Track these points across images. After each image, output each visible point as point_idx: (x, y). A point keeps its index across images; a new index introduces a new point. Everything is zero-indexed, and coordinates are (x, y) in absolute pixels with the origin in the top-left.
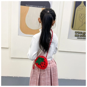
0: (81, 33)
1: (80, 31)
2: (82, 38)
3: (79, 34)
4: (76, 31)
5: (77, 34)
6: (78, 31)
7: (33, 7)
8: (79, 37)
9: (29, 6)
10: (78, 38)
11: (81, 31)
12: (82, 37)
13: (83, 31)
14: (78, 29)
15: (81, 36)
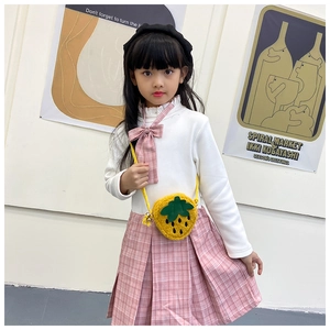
0: (269, 140)
1: (265, 134)
2: (267, 159)
3: (262, 144)
4: (253, 131)
5: (256, 142)
6: (258, 132)
7: (113, 20)
8: (261, 154)
9: (98, 16)
10: (256, 157)
11: (270, 134)
12: (270, 156)
13: (274, 136)
14: (260, 127)
15: (267, 150)
